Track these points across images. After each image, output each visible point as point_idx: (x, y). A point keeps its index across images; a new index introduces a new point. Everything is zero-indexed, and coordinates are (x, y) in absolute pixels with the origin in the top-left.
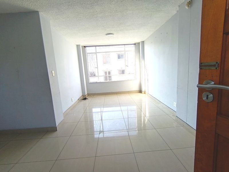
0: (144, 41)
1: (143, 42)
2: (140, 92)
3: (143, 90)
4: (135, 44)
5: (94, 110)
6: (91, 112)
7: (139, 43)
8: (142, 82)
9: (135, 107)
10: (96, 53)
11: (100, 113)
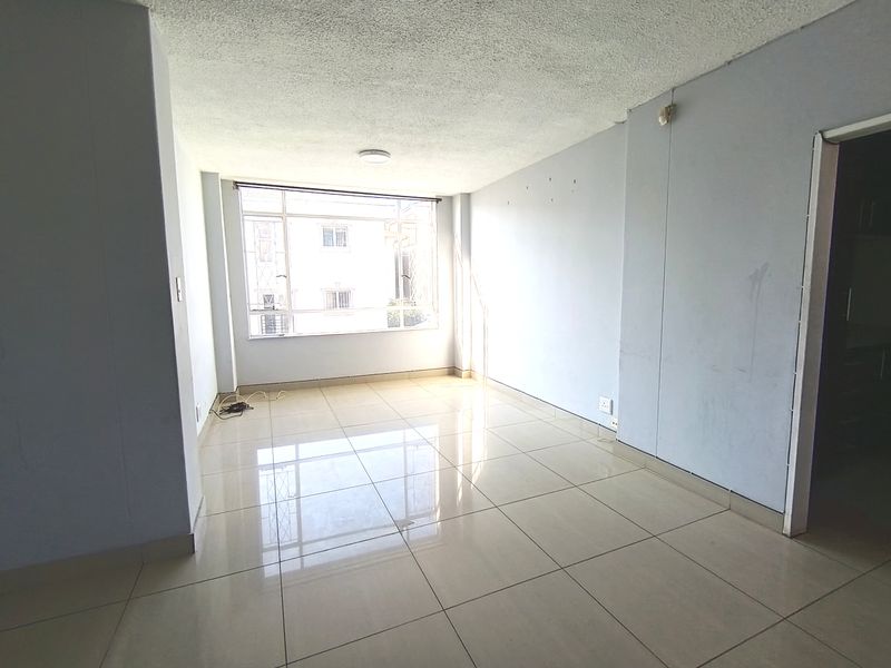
0: (469, 194)
1: (467, 197)
2: (453, 371)
3: (464, 365)
4: (438, 200)
5: (264, 456)
6: (251, 465)
7: (451, 199)
8: (459, 337)
9: (431, 432)
10: (283, 216)
11: (293, 467)
